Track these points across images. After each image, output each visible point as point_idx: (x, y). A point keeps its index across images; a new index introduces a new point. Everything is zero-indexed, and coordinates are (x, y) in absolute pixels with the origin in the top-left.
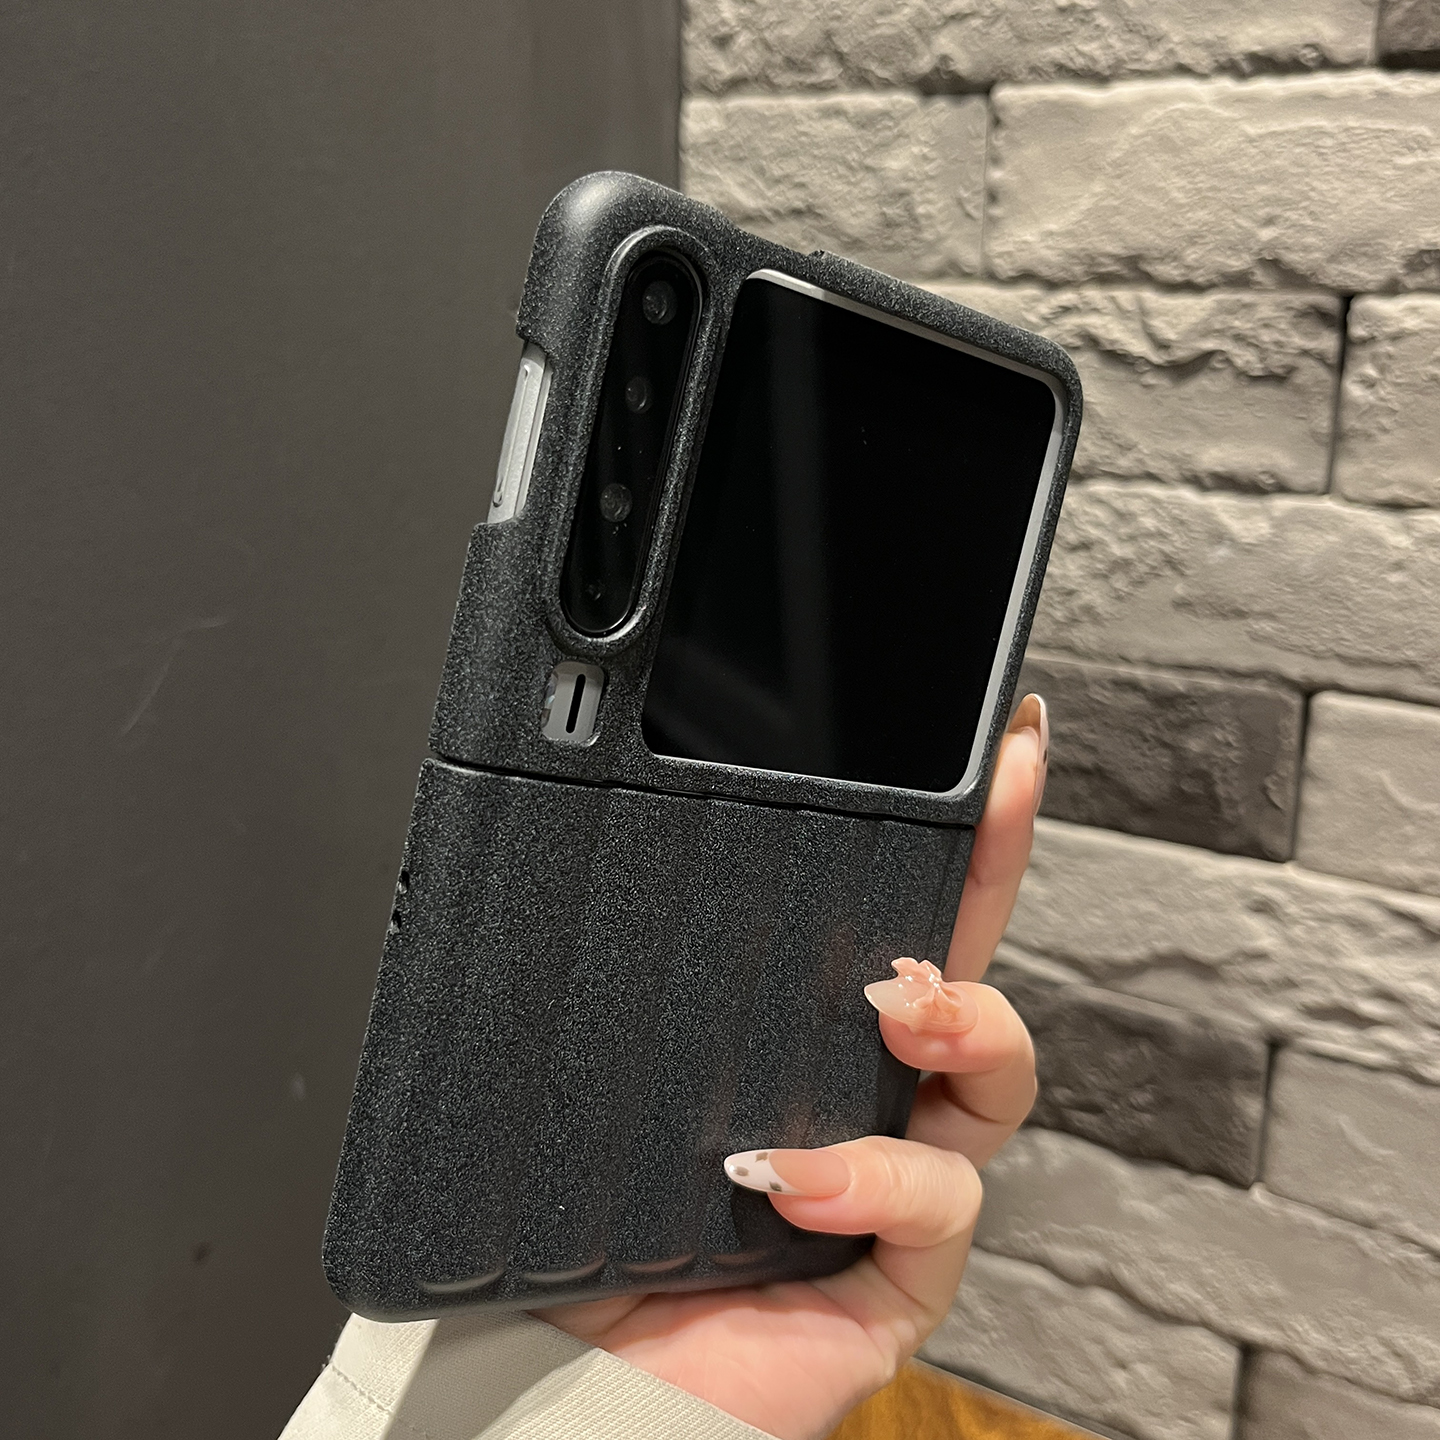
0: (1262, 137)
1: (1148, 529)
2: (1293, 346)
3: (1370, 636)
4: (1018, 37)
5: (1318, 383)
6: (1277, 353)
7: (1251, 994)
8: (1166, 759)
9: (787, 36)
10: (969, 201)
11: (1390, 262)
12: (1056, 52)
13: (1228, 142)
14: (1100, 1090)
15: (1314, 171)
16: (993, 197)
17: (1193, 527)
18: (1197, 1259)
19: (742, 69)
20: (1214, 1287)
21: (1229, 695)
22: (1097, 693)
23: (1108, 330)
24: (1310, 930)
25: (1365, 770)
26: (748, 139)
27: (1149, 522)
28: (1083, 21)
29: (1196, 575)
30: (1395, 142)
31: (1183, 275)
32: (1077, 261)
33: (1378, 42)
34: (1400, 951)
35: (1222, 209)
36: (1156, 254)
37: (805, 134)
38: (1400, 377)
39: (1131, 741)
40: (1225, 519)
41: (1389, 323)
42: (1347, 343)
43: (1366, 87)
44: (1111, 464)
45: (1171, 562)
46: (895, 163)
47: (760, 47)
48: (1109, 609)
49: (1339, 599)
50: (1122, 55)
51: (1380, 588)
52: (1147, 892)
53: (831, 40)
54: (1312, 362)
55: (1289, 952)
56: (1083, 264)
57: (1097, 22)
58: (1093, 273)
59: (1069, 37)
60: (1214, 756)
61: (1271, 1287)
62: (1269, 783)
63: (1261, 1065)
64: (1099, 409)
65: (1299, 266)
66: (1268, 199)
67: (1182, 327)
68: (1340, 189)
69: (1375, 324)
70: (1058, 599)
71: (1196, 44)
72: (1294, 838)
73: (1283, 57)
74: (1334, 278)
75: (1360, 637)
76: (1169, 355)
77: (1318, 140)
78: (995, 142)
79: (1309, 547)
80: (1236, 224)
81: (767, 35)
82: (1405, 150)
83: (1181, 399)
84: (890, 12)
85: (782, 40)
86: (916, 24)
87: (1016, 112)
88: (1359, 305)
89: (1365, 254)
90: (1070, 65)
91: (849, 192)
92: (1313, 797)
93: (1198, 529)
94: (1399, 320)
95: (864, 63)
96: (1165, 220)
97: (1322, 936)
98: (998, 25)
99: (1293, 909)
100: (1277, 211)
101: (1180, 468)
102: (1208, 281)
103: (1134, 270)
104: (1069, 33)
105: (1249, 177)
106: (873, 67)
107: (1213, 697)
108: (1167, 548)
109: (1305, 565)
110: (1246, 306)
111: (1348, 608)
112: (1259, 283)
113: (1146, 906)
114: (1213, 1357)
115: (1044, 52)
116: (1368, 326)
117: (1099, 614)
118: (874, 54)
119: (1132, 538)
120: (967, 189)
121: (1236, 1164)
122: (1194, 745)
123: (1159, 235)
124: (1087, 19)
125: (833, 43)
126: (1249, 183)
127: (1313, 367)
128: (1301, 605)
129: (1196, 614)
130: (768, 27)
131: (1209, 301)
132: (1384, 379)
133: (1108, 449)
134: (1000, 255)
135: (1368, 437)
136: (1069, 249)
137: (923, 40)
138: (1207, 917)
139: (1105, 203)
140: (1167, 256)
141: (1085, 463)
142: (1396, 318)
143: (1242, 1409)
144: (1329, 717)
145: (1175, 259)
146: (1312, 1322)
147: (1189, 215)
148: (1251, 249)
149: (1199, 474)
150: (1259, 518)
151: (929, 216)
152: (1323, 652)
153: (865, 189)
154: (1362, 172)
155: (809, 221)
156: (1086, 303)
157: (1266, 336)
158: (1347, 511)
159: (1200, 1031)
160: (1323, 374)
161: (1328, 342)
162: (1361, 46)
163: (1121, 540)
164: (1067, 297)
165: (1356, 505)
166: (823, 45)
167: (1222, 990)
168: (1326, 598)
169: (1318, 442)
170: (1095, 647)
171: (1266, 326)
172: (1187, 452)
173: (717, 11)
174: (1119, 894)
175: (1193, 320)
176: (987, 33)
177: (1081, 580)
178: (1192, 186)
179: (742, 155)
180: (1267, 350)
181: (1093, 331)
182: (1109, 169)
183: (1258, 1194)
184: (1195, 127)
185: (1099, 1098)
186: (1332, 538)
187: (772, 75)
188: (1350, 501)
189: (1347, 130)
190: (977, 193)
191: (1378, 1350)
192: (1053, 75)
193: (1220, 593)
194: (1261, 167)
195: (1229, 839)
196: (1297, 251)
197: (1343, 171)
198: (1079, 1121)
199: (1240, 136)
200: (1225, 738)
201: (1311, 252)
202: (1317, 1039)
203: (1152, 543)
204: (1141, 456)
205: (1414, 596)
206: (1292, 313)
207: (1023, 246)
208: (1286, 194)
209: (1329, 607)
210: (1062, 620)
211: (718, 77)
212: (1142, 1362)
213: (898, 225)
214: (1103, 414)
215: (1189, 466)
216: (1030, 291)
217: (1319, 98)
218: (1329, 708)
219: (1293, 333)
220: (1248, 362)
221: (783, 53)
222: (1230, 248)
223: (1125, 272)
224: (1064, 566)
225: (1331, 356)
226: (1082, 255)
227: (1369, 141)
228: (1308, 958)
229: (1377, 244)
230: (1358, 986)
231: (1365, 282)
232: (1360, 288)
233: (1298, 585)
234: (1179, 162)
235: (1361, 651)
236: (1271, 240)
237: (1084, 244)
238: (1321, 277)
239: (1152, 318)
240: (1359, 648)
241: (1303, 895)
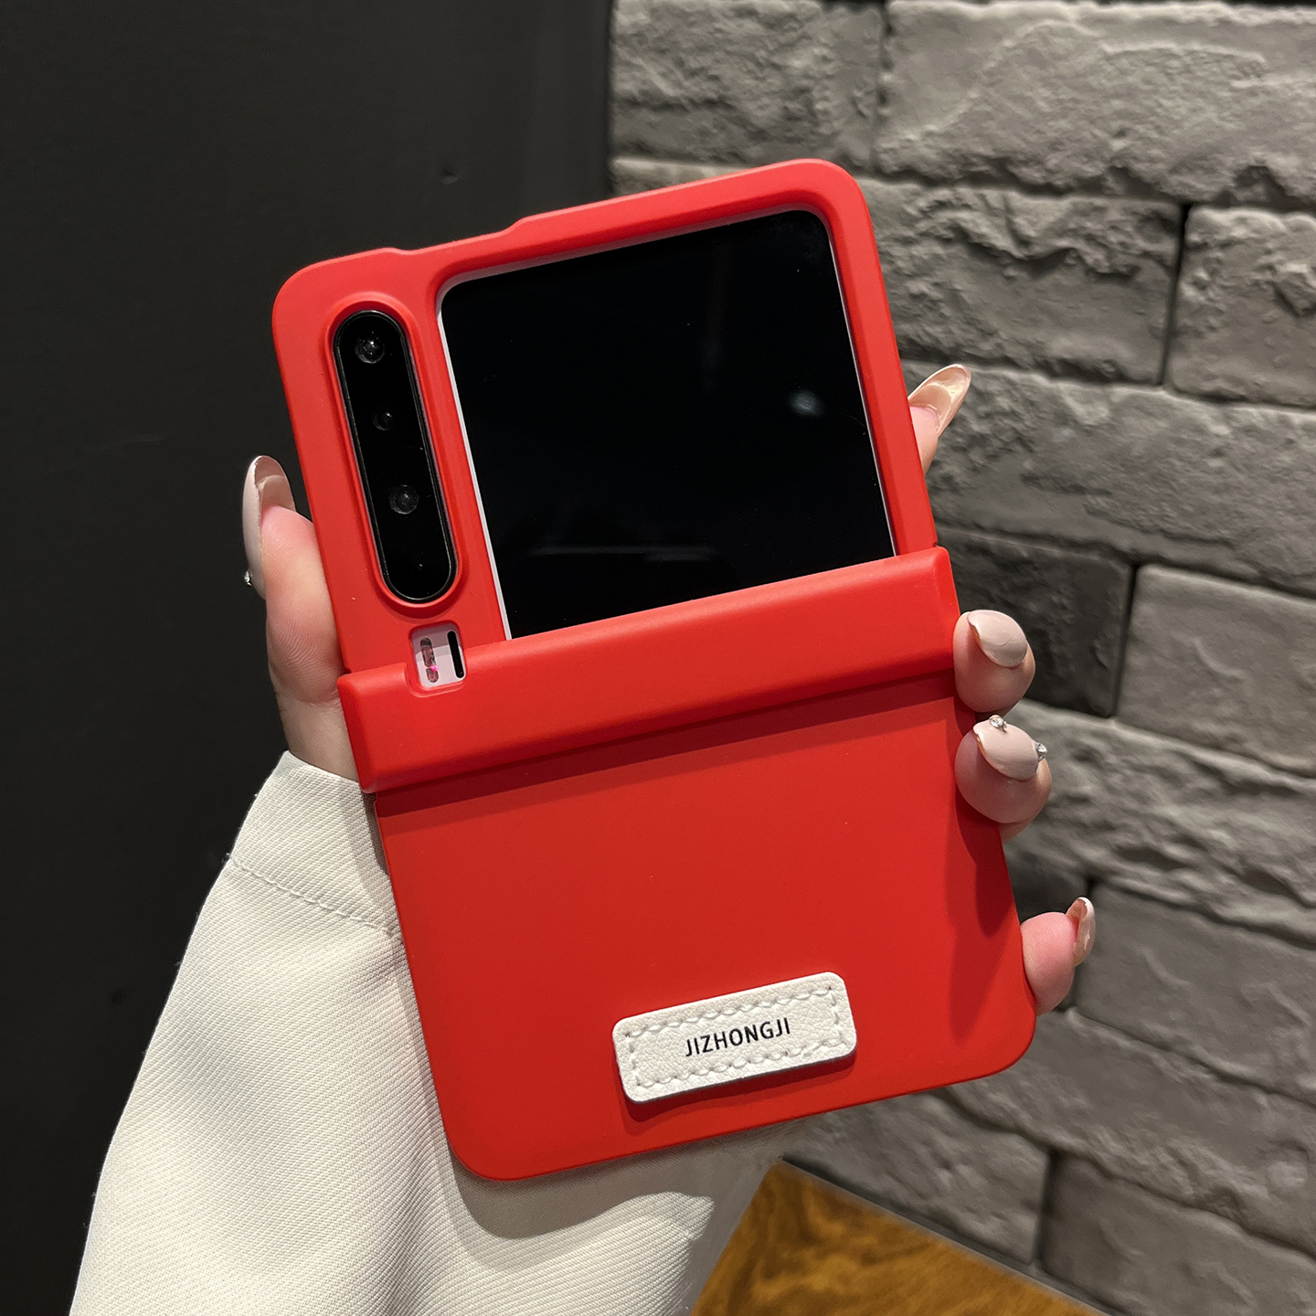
0: (1118, 56)
1: (1001, 408)
2: (1138, 247)
3: (1190, 514)
5: (1156, 282)
6: (1123, 253)
7: (1074, 835)
10: (861, 100)
11: (1223, 175)
13: (1089, 59)
15: (1162, 89)
16: (883, 97)
17: (1042, 408)
20: (1029, 1098)
21: (1067, 563)
23: (977, 225)
24: (1127, 780)
25: (1179, 636)
26: (670, 33)
27: (1004, 403)
29: (1042, 452)
30: (1233, 66)
31: (1044, 178)
32: (953, 160)
34: (1203, 801)
35: (1080, 120)
36: (1021, 157)
37: (719, 30)
38: (1226, 281)
40: (1070, 402)
41: (1220, 231)
42: (1184, 248)
43: (1211, 15)
44: (974, 348)
45: (1020, 439)
46: (798, 62)
48: (968, 480)
49: (1165, 479)
51: (1203, 472)
54: (1152, 264)
55: (1107, 797)
56: (957, 163)
58: (967, 172)
60: (1051, 618)
61: (1078, 1101)
62: (1097, 644)
64: (965, 296)
65: (1145, 175)
66: (1121, 113)
67: (1039, 227)
68: (1183, 106)
69: (1206, 233)
72: (1117, 695)
74: (1174, 188)
75: (1182, 515)
76: (1029, 250)
77: (1166, 60)
78: (887, 48)
79: (1142, 432)
80: (1091, 133)
82: (1241, 75)
83: (1037, 291)
87: (906, 21)
88: (1197, 215)
89: (1202, 167)
91: (757, 86)
92: (1136, 659)
93: (1047, 410)
94: (1229, 229)
96: (1031, 127)
97: (1136, 786)
99: (1113, 759)
100: (1127, 124)
101: (1033, 354)
102: (1066, 184)
103: (1001, 171)
105: (1105, 91)
107: (1052, 564)
108: (1019, 426)
109: (1137, 448)
110: (1101, 210)
111: (1173, 489)
112: (1110, 189)
114: (1026, 1161)
116: (1201, 233)
117: (957, 484)
119: (988, 416)
120: (860, 89)
122: (1034, 607)
123: (1024, 140)
126: (1105, 97)
127: (1152, 268)
128: (1132, 483)
129: (1040, 487)
131: (1066, 203)
133: (971, 333)
134: (886, 151)
135: (1198, 334)
136: (946, 149)
139: (977, 109)
140: (1031, 160)
141: (952, 345)
142: (1226, 227)
143: (1048, 1208)
144: (1151, 586)
145: (1038, 163)
146: (1112, 1132)
147: (1052, 123)
148: (1104, 158)
149: (1052, 361)
150: (1098, 403)
151: (826, 112)
152: (1149, 527)
153: (771, 84)
154: (1203, 92)
155: (721, 111)
156: (958, 199)
157: (1114, 238)
158: (1175, 400)
159: (1027, 866)
160: (1161, 274)
161: (1167, 246)
163: (979, 418)
164: (943, 194)
165: (1186, 396)
167: (1049, 831)
168: (1155, 479)
169: (1155, 336)
170: (954, 515)
171: (1114, 228)
172: (1040, 339)
175: (1051, 219)
177: (943, 452)
178: (1054, 97)
179: (664, 46)
180: (1114, 250)
181: (963, 225)
182: (985, 78)
183: (1072, 1015)
184: (1060, 44)
186: (1163, 424)
188: (1180, 392)
189: (1191, 53)
190: (868, 93)
191: (1166, 1159)
193: (1063, 470)
194: (1116, 82)
195: (1060, 694)
196: (1141, 161)
197: (1187, 90)
199: (1099, 53)
200: (1061, 602)
201: (1156, 163)
202: (1129, 877)
203: (1007, 421)
204: (1001, 342)
205: (1230, 480)
206: (1137, 218)
207: (907, 144)
208: (1137, 109)
209: (1157, 487)
212: (965, 1164)
213: (798, 119)
214: (969, 302)
215: (1042, 352)
216: (911, 186)
217: (1170, 23)
218: (1152, 578)
219: (1136, 235)
220: (1096, 260)
222: (1086, 156)
223: (994, 173)
225: (1169, 258)
226: (957, 154)
227: (1209, 65)
228: (1122, 803)
229: (1213, 159)
230: (1165, 831)
231: (1200, 192)
232: (1197, 198)
233: (1130, 465)
234: (1044, 74)
235: (1181, 527)
236: (1122, 150)
237: (960, 144)
238: (1164, 187)
239: (1016, 216)
240: (1180, 525)
241: (1122, 747)
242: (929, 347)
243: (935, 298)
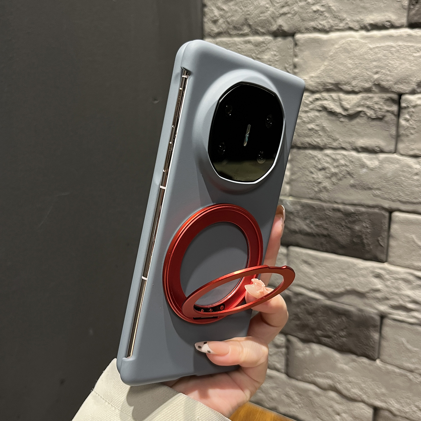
0: (374, 48)
1: (342, 163)
2: (385, 109)
3: (409, 195)
4: (302, 20)
5: (392, 120)
6: (380, 111)
7: (376, 302)
8: (349, 232)
9: (234, 20)
10: (288, 67)
11: (412, 84)
12: (313, 24)
13: (364, 50)
14: (330, 331)
15: (390, 58)
16: (295, 66)
17: (356, 163)
18: (360, 382)
19: (221, 30)
20: (365, 390)
21: (367, 213)
22: (328, 213)
23: (330, 105)
24: (392, 283)
25: (407, 235)
27: (342, 162)
28: (321, 15)
29: (357, 177)
30: (413, 49)
31: (351, 89)
32: (320, 85)
33: (408, 20)
34: (419, 289)
35: (363, 69)
36: (343, 83)
37: (239, 48)
38: (416, 118)
39: (338, 227)
40: (365, 160)
41: (413, 102)
42: (400, 108)
43: (405, 33)
44: (331, 145)
45: (349, 173)
46: (266, 57)
47: (226, 23)
48: (331, 188)
49: (399, 184)
50: (332, 24)
51: (412, 181)
52: (343, 272)
53: (247, 21)
54: (390, 114)
56: (322, 86)
57: (325, 15)
58: (325, 88)
59: (317, 19)
60: (363, 231)
61: (382, 390)
62: (379, 239)
63: (378, 323)
64: (327, 128)
65: (386, 86)
66: (377, 66)
67: (351, 105)
68: (397, 63)
69: (408, 103)
70: (316, 185)
71: (354, 21)
72: (387, 255)
73: (380, 25)
74: (396, 89)
75: (406, 195)
76: (348, 112)
77: (391, 49)
78: (296, 50)
79: (390, 169)
80: (367, 74)
81: (228, 20)
82: (416, 52)
83: (351, 125)
84: (264, 13)
85: (232, 21)
86: (272, 16)
87: (302, 42)
88: (404, 97)
89: (405, 82)
90: (318, 28)
92: (393, 243)
93: (357, 163)
95: (257, 27)
96: (346, 73)
97: (396, 284)
98: (296, 16)
99: (387, 276)
100: (379, 70)
101: (351, 146)
102: (359, 90)
103: (337, 87)
104: (317, 18)
105: (370, 60)
106: (259, 29)
107: (362, 214)
108: (348, 169)
109: (389, 174)
110: (370, 98)
111: (402, 187)
112: (374, 91)
113: (343, 276)
114: (366, 411)
115: (309, 24)
116: (406, 103)
117: (328, 189)
118: (260, 25)
119: (337, 166)
120: (287, 64)
121: (372, 353)
122: (357, 228)
123: (344, 77)
124: (322, 14)
125: (248, 22)
126: (371, 62)
127: (390, 115)
128: (388, 186)
129: (357, 189)
130: (228, 17)
131: (359, 96)
132: (412, 119)
133: (330, 140)
135: (407, 136)
136: (318, 82)
137: (274, 21)
138: (362, 279)
139: (328, 68)
140: (347, 83)
141: (323, 144)
142: (415, 101)
144: (397, 219)
145: (349, 84)
146: (395, 401)
147: (353, 71)
148: (372, 81)
149: (358, 148)
150: (375, 160)
152: (395, 200)
154: (404, 58)
156: (323, 97)
157: (376, 107)
158: (401, 158)
159: (360, 313)
160: (393, 117)
161: (395, 108)
162: (403, 21)
163: (334, 167)
164: (317, 96)
165: (404, 156)
166: (245, 22)
167: (366, 301)
168: (396, 184)
169: (392, 137)
170: (327, 199)
171: (376, 103)
172: (354, 141)
173: (213, 13)
174: (336, 273)
175: (355, 102)
176: (293, 18)
177: (323, 179)
178: (353, 63)
180: (377, 110)
181: (325, 105)
182: (329, 58)
183: (378, 362)
184: (354, 45)
185: (330, 334)
186: (397, 166)
187: (230, 31)
188: (402, 155)
189: (399, 46)
190: (290, 65)
191: (415, 409)
192: (312, 31)
193: (364, 183)
194: (374, 57)
195: (368, 256)
196: (384, 81)
197: (399, 58)
198: (325, 341)
199: (368, 48)
200: (366, 226)
201: (389, 82)
202: (395, 315)
203: (344, 168)
204: (340, 142)
206: (384, 100)
208: (382, 65)
209: (397, 187)
210: (317, 191)
211: (214, 32)
212: (345, 413)
214: (329, 130)
215: (354, 145)
216: (306, 94)
217: (391, 36)
218: (397, 216)
219: (384, 105)
220: (371, 114)
221: (233, 25)
222: (365, 81)
223: (334, 88)
224: (317, 175)
225: (396, 112)
226: (322, 83)
227: (406, 49)
228: (392, 291)
229: (409, 79)
230: (407, 299)
231: (404, 90)
232: (404, 92)
233: (387, 180)
234: (350, 55)
235: (406, 199)
236: (378, 78)
237: (322, 80)
238: (392, 89)
239: (343, 101)
240: (405, 198)
241: (390, 272)
242: (316, 146)
243: (317, 130)
